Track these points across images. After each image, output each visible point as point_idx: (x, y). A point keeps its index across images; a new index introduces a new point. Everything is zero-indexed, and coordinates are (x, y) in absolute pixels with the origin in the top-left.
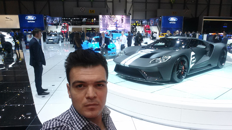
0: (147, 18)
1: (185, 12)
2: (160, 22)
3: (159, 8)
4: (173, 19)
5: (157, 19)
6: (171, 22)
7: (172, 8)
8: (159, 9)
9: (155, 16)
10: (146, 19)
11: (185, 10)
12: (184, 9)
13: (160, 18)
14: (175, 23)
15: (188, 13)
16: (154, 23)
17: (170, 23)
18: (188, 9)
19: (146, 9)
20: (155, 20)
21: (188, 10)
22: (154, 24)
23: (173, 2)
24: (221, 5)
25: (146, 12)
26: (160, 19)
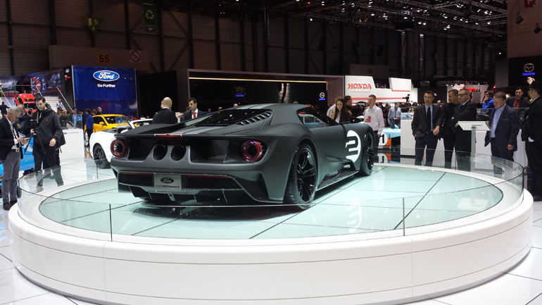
0: (16, 72)
1: (133, 57)
2: (67, 84)
3: (53, 41)
4: (106, 76)
5: (56, 74)
6: (102, 83)
7: (93, 45)
8: (54, 46)
9: (44, 66)
10: (13, 73)
11: (131, 51)
12: (129, 48)
13: (67, 71)
14: (114, 86)
15: (143, 59)
16: (47, 85)
17: (99, 86)
18: (141, 50)
19: (11, 43)
20: (47, 78)
21: (139, 51)
22: (47, 89)
23: (94, 28)
24: (217, 42)
25: (11, 51)
26: (66, 74)
